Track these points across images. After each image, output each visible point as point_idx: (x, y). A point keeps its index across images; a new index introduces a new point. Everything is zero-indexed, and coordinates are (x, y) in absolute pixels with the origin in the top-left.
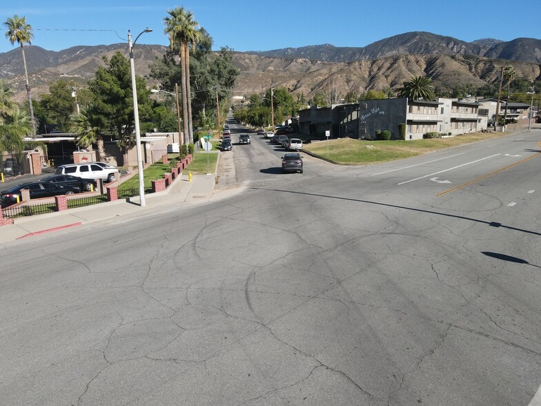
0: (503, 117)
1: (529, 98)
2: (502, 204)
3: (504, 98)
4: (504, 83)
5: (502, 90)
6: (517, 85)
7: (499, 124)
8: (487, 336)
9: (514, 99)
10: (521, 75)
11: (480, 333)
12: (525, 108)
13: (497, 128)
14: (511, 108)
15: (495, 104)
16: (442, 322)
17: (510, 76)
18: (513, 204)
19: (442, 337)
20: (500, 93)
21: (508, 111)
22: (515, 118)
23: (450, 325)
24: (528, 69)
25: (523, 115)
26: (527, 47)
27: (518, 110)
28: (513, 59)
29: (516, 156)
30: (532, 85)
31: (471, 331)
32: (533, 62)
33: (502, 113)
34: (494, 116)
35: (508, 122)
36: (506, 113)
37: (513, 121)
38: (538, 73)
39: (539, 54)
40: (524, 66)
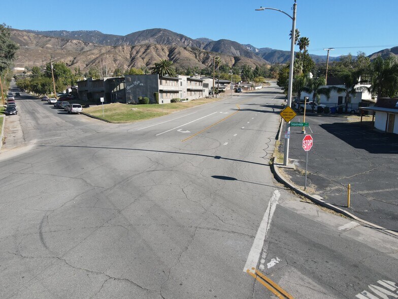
0: (217, 88)
1: (230, 77)
2: (220, 144)
3: (217, 77)
4: (216, 67)
5: (215, 71)
6: (222, 69)
7: (215, 93)
8: (218, 230)
9: (222, 77)
10: (224, 63)
11: (214, 229)
12: (229, 83)
13: (214, 95)
14: (221, 83)
15: (211, 80)
16: (191, 227)
17: (219, 63)
18: (226, 144)
19: (192, 237)
20: (214, 74)
21: (220, 85)
22: (224, 89)
23: (196, 227)
24: (228, 59)
25: (228, 88)
26: (226, 45)
27: (225, 85)
28: (220, 52)
29: (225, 113)
30: (231, 69)
31: (208, 229)
32: (230, 55)
33: (216, 86)
34: (212, 88)
35: (220, 92)
36: (218, 86)
37: (222, 91)
38: (233, 62)
39: (233, 50)
40: (226, 57)
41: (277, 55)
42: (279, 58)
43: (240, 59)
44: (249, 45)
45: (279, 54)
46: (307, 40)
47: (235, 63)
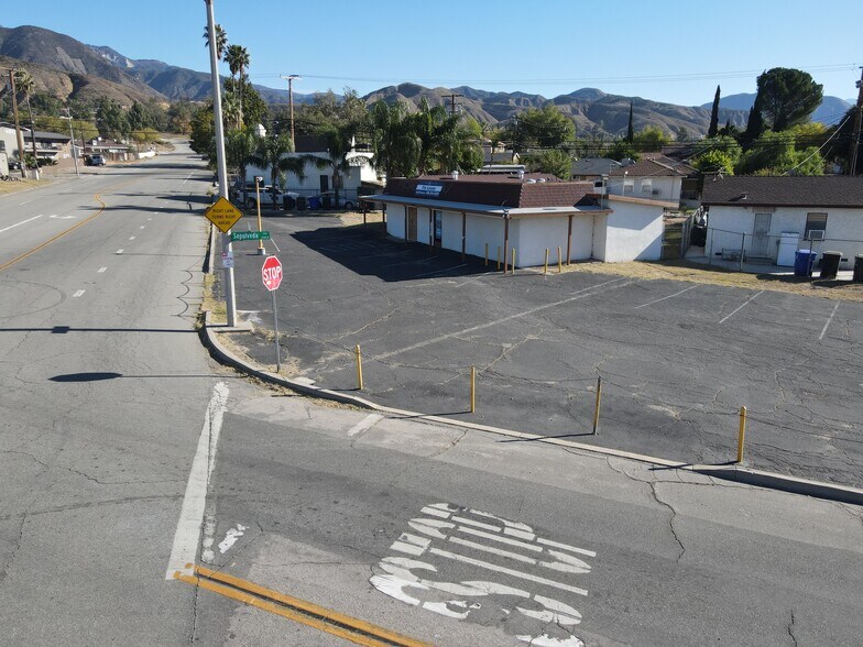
0: (32, 154)
1: (65, 126)
2: (64, 296)
3: (25, 123)
4: (20, 97)
5: (20, 109)
6: (40, 102)
7: (29, 166)
8: (88, 505)
9: (42, 126)
10: (44, 88)
11: (77, 506)
12: (64, 141)
13: (27, 173)
14: (42, 141)
15: (12, 132)
16: (8, 517)
17: (27, 87)
18: (80, 293)
19: (15, 541)
20: (17, 115)
21: (38, 145)
22: (52, 157)
23: (24, 515)
24: (53, 79)
25: (63, 153)
26: (43, 42)
27: (54, 145)
28: (25, 59)
29: (66, 218)
30: (65, 105)
31: (60, 509)
32: (58, 68)
33: (28, 147)
34: (16, 153)
35: (42, 163)
36: (34, 148)
37: (49, 162)
38: (70, 87)
39: (63, 55)
40: (45, 73)
41: (181, 81)
42: (186, 87)
43: (87, 83)
44: (107, 50)
45: (186, 77)
46: (244, 52)
47: (76, 89)
